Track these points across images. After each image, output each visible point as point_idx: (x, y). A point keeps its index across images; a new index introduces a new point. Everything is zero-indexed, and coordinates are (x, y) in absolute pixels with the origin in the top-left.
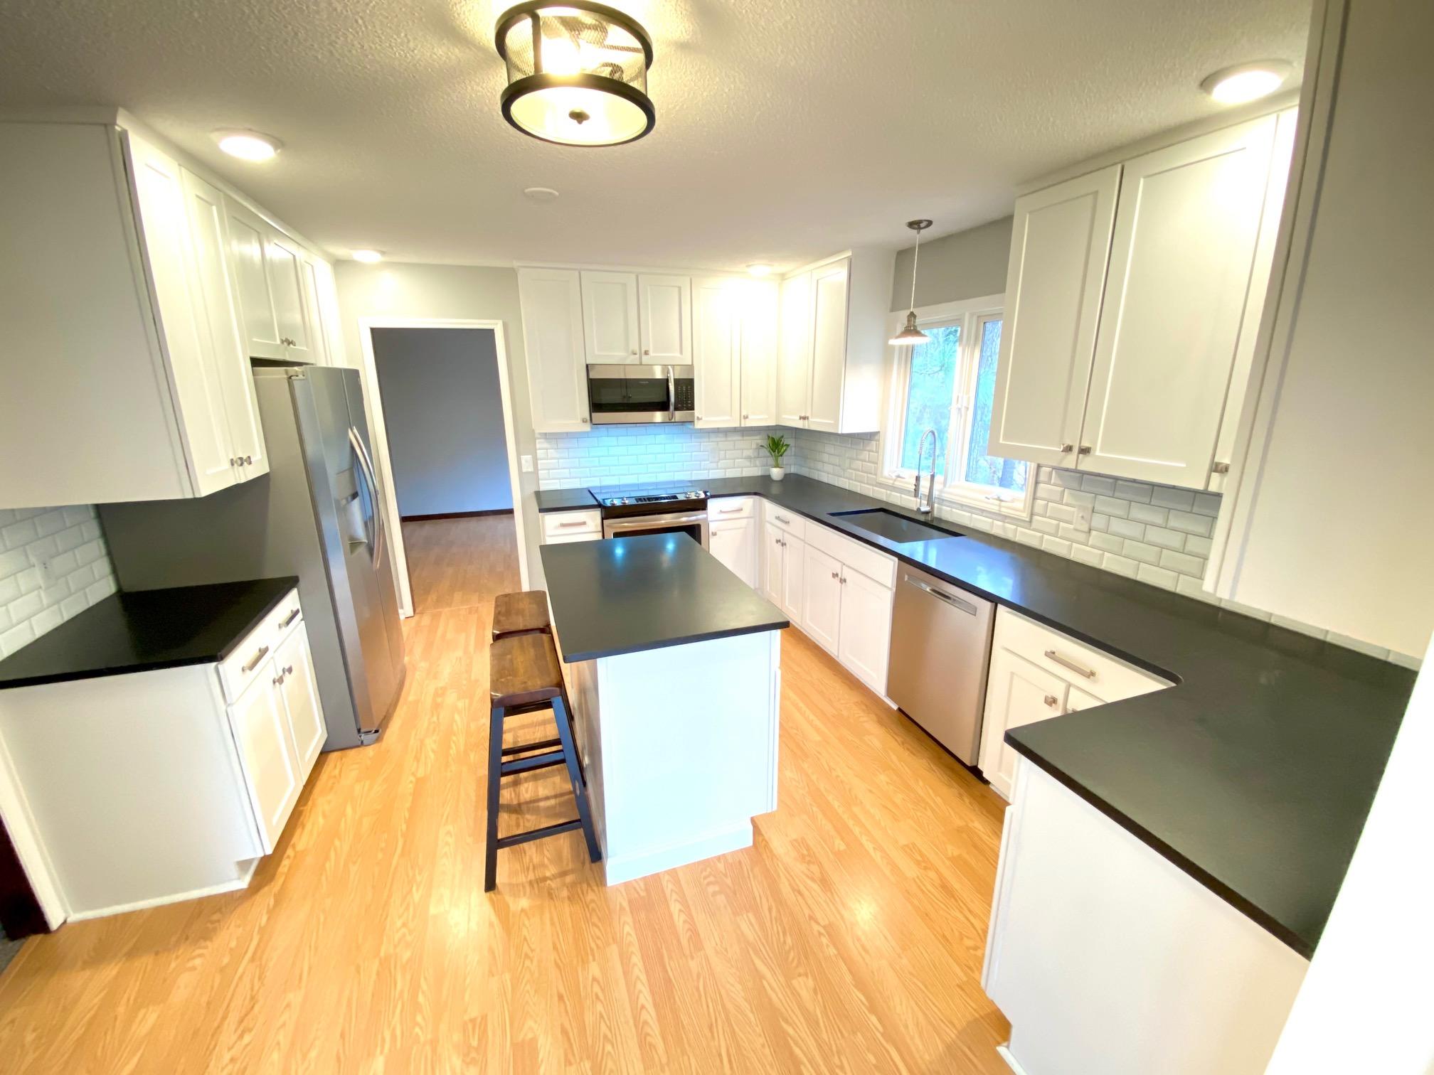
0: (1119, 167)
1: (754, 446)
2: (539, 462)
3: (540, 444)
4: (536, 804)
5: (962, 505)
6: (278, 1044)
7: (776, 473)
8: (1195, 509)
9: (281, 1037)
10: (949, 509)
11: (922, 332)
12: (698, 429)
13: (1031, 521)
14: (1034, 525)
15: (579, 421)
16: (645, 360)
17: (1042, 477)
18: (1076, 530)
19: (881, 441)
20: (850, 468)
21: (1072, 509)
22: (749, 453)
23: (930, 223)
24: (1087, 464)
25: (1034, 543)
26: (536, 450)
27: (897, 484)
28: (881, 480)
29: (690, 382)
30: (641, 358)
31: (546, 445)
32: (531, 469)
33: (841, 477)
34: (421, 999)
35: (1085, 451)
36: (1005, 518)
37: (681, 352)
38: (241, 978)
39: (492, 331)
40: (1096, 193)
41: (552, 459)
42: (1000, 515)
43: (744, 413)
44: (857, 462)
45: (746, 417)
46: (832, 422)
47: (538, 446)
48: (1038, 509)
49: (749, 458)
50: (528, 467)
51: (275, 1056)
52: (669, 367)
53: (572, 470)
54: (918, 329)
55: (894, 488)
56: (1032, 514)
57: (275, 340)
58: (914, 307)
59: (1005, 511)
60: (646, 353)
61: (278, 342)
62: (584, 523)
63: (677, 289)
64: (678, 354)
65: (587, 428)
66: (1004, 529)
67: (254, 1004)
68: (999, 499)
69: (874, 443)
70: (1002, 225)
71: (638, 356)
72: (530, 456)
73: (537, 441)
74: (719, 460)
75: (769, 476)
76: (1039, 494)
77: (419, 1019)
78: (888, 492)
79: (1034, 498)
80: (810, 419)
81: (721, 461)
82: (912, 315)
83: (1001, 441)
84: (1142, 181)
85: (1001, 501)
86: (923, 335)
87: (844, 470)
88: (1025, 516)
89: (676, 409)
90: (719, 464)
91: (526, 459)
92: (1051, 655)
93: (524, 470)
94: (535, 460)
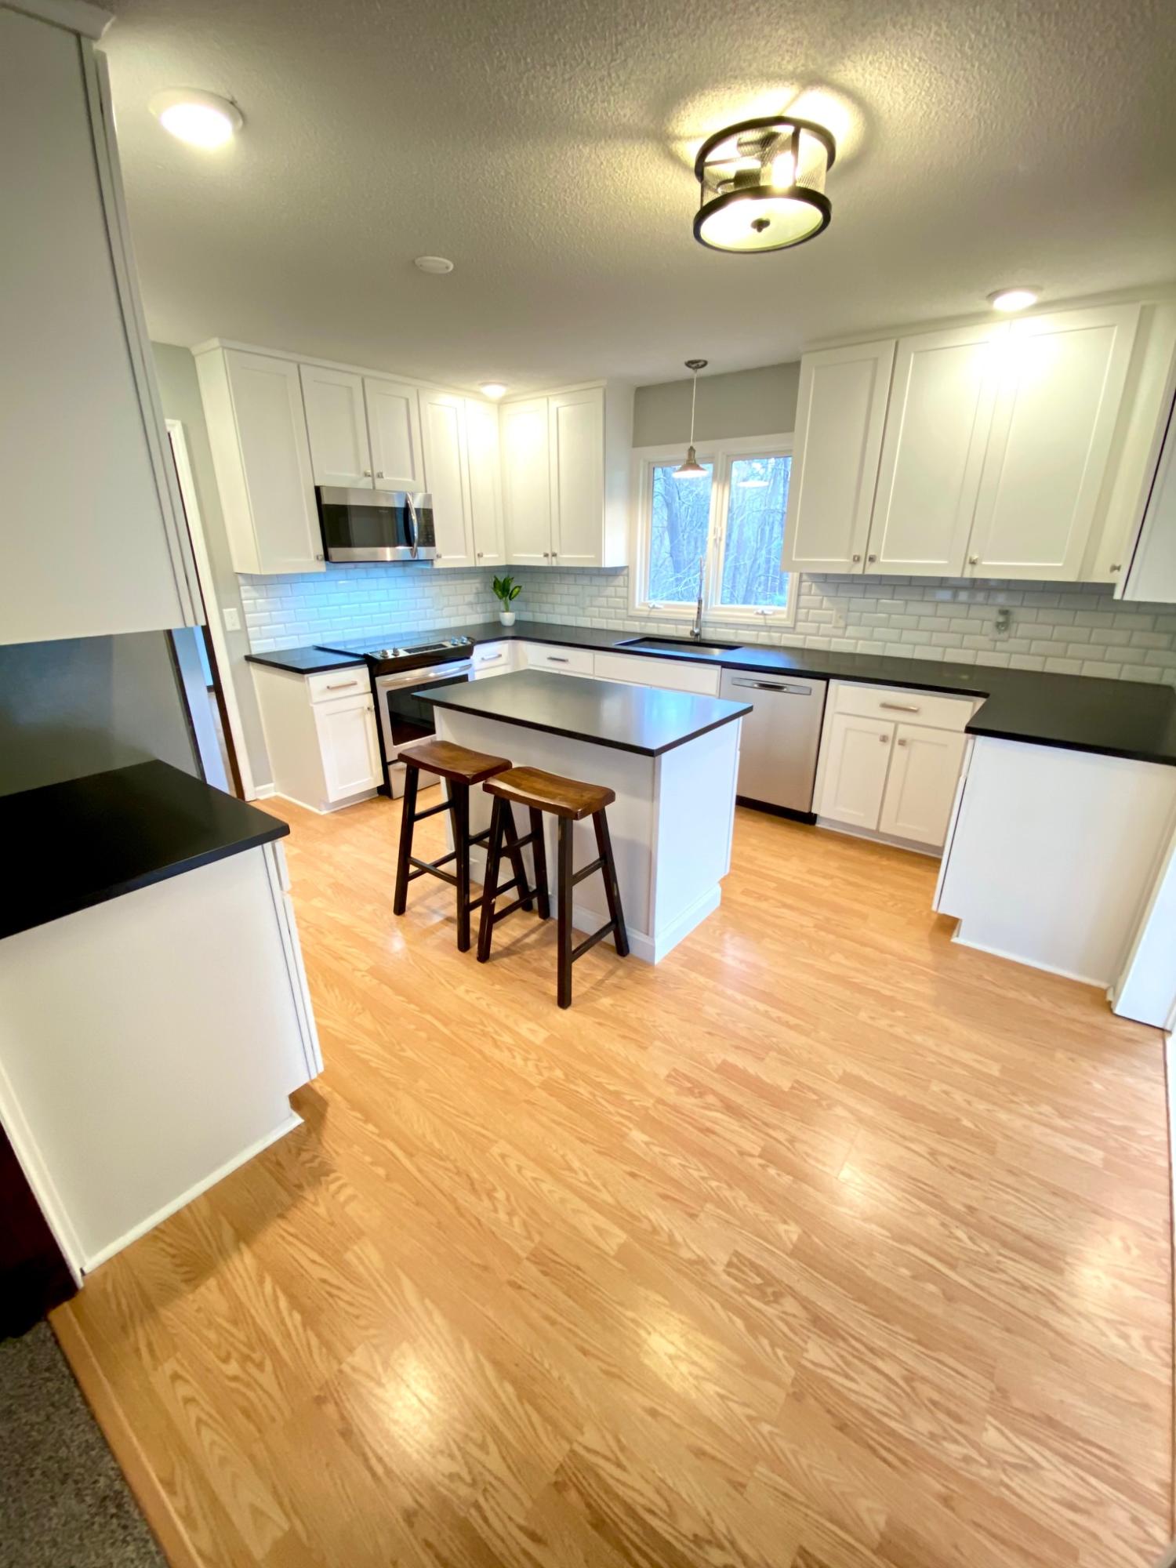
0: (893, 343)
1: (474, 591)
2: (247, 616)
3: (246, 592)
4: (522, 943)
5: (726, 624)
6: (535, 1179)
7: (508, 618)
8: (926, 599)
9: (529, 1174)
10: (712, 629)
11: (701, 466)
12: (439, 569)
13: (794, 628)
14: (798, 630)
15: (313, 558)
16: (379, 484)
17: (804, 590)
18: (835, 627)
19: (631, 575)
20: (591, 606)
21: (831, 612)
22: (470, 598)
23: (706, 363)
24: (873, 570)
25: (798, 644)
26: (241, 600)
27: (654, 614)
28: (632, 613)
29: (430, 514)
30: (375, 482)
31: (254, 594)
32: (238, 627)
33: (579, 616)
34: (612, 1088)
35: (872, 559)
36: (770, 628)
37: (414, 477)
38: (420, 1171)
40: (876, 360)
41: (262, 612)
42: (766, 626)
43: (478, 552)
44: (600, 599)
45: (480, 556)
46: (593, 556)
47: (243, 595)
48: (801, 616)
49: (470, 604)
50: (232, 623)
51: (545, 1187)
52: (407, 494)
53: (288, 625)
54: (698, 462)
55: (648, 619)
56: (796, 621)
58: (694, 441)
59: (770, 622)
60: (380, 476)
62: (355, 684)
63: (403, 402)
64: (410, 480)
65: (322, 567)
66: (770, 637)
67: (468, 1176)
68: (763, 613)
69: (621, 578)
70: (788, 371)
71: (372, 479)
72: (235, 609)
73: (242, 588)
75: (500, 622)
76: (801, 605)
77: (628, 1098)
78: (643, 623)
79: (798, 607)
80: (559, 556)
82: (691, 449)
83: (794, 559)
84: (913, 355)
85: (765, 615)
86: (702, 469)
87: (584, 608)
88: (789, 623)
89: (419, 545)
91: (231, 613)
92: (885, 706)
93: (229, 628)
94: (242, 614)
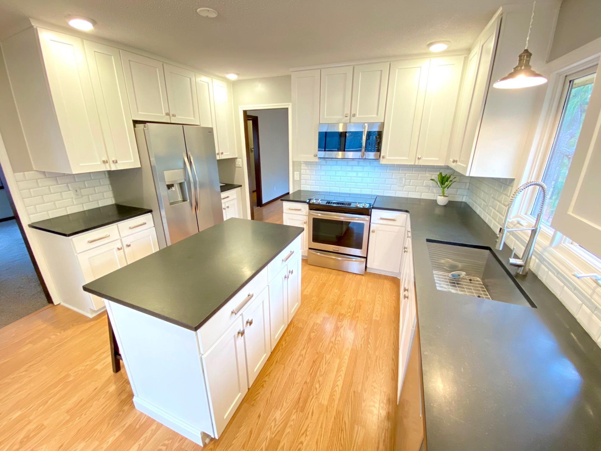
2: (302, 175)
12: (384, 164)
15: (313, 156)
22: (429, 183)
29: (380, 134)
30: (350, 119)
31: (306, 168)
32: (298, 179)
37: (378, 114)
39: (287, 109)
43: (419, 156)
45: (420, 159)
47: (302, 168)
49: (428, 186)
50: (297, 178)
52: (366, 124)
53: (316, 181)
57: (163, 114)
60: (354, 115)
61: (164, 115)
62: (300, 210)
64: (375, 115)
71: (348, 118)
72: (299, 172)
73: (302, 165)
74: (405, 186)
75: (436, 201)
81: (406, 186)
83: (570, 213)
89: (366, 150)
90: (404, 188)
91: (297, 174)
93: (295, 179)
94: (300, 175)
